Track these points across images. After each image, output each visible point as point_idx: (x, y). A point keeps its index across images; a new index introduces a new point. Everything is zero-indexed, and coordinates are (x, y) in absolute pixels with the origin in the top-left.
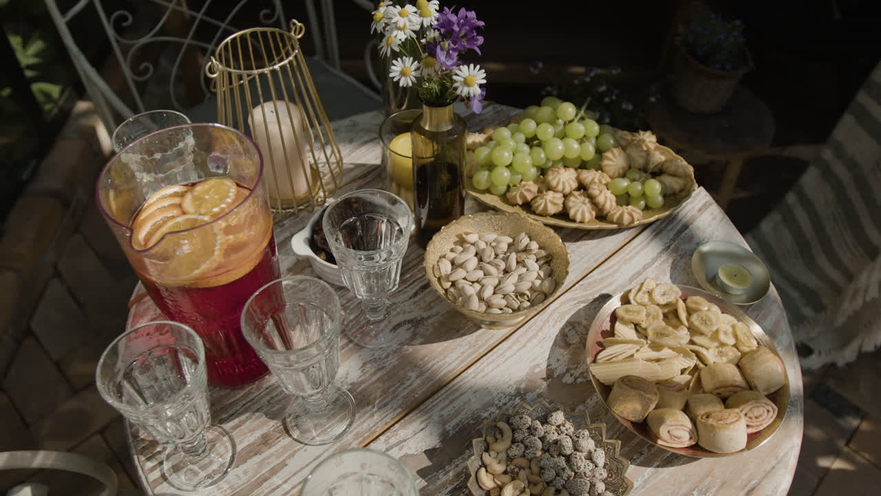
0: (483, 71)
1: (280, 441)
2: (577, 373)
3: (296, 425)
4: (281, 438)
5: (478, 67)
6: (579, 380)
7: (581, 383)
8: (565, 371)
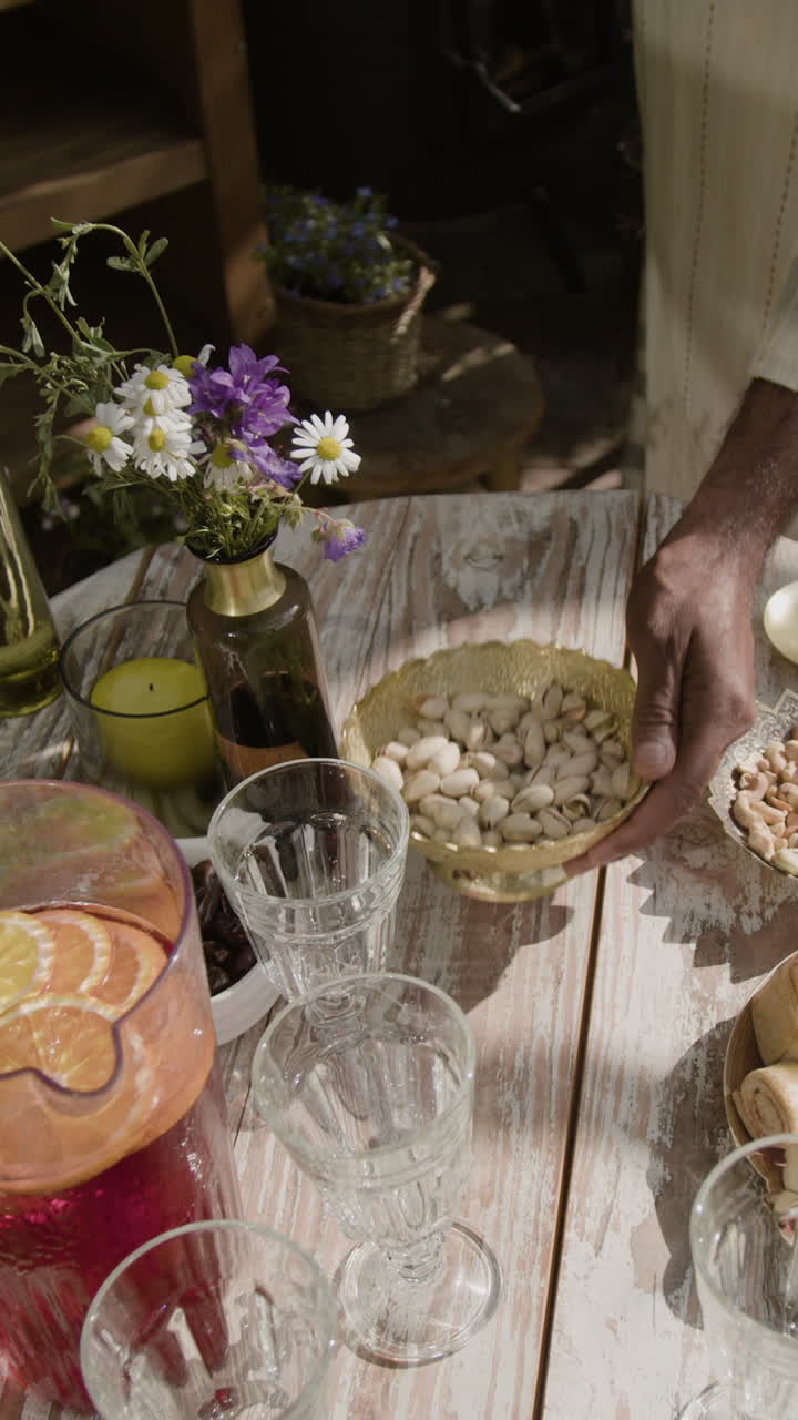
0: (342, 418)
1: (396, 1390)
2: (755, 906)
3: (397, 1340)
4: (392, 1385)
5: (328, 415)
6: (769, 913)
7: (775, 915)
8: (735, 915)
